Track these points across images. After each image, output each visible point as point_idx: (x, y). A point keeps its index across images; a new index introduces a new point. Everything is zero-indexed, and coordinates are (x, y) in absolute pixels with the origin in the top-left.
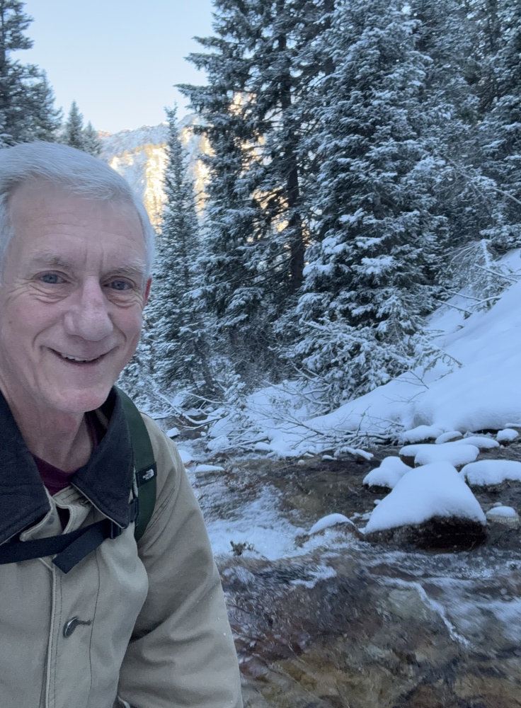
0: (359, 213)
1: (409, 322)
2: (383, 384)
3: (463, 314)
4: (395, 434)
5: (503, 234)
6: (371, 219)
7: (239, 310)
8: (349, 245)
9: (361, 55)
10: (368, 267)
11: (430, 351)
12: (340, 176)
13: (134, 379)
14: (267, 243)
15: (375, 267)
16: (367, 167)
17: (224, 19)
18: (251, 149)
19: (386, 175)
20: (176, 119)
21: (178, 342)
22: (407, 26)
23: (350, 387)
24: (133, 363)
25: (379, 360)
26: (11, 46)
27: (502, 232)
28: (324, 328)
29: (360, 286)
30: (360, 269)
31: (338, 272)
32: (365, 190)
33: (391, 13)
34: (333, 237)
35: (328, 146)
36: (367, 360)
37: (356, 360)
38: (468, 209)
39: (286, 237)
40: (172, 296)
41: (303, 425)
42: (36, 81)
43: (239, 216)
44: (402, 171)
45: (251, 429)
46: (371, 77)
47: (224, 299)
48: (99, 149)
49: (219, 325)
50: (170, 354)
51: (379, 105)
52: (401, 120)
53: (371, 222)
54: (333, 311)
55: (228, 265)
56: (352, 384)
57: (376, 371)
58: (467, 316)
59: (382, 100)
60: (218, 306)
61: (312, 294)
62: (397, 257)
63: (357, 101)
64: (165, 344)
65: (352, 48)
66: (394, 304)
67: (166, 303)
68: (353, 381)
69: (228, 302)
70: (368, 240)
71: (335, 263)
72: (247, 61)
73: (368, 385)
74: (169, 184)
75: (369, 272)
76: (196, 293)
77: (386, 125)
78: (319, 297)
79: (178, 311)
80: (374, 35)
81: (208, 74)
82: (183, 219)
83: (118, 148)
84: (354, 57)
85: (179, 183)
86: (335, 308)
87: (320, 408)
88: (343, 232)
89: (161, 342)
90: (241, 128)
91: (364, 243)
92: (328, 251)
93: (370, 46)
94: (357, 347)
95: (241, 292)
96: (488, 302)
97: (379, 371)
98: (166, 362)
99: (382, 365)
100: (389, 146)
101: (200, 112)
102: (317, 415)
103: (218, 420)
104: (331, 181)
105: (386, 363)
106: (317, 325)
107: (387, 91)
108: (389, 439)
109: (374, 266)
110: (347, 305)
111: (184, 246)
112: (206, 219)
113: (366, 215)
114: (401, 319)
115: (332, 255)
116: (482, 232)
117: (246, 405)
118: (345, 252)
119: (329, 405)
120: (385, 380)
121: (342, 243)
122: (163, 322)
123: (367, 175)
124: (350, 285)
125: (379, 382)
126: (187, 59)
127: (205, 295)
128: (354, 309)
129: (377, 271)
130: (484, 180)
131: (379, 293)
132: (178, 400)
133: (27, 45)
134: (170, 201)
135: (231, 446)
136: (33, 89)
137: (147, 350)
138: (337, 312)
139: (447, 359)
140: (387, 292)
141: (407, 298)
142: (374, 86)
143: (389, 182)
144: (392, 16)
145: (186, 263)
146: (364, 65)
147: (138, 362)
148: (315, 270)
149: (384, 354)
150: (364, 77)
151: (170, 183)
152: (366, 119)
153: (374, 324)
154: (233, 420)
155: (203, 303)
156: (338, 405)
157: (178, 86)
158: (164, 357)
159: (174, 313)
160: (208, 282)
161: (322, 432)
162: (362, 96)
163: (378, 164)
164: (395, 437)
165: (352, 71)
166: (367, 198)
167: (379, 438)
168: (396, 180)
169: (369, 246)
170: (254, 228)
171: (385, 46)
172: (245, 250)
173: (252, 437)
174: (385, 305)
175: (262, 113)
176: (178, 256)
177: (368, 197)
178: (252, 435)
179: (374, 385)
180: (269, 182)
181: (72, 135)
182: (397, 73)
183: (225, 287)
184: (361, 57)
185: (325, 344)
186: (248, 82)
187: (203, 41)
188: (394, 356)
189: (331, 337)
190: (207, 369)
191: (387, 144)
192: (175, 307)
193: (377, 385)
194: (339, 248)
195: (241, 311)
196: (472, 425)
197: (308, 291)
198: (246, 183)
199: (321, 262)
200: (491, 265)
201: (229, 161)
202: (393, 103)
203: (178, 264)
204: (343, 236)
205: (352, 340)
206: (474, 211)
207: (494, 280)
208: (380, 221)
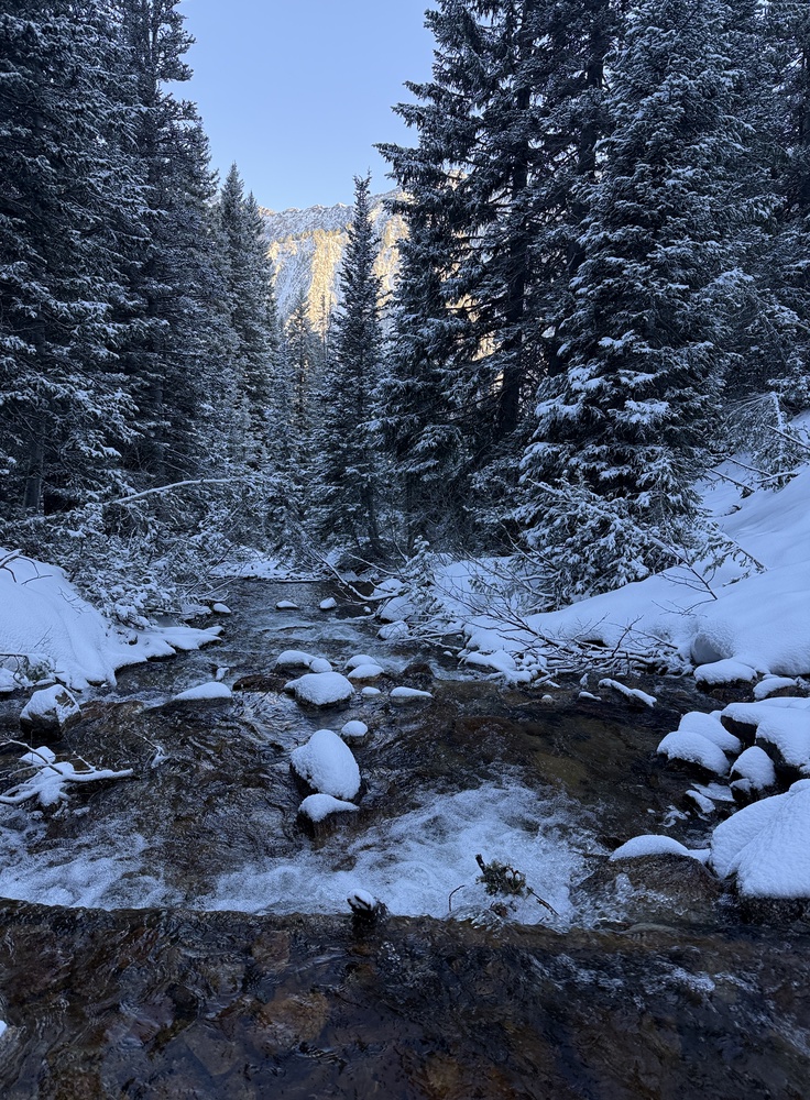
0: (629, 336)
1: (680, 496)
2: (637, 579)
3: (741, 489)
4: (663, 657)
5: (800, 388)
6: (644, 347)
7: (427, 453)
8: (608, 380)
9: (656, 112)
10: (633, 413)
11: (720, 542)
12: (606, 281)
13: (280, 525)
14: (475, 368)
15: (643, 414)
16: (646, 274)
17: (450, 61)
18: (466, 240)
19: (674, 286)
20: (368, 192)
21: (341, 485)
22: (727, 76)
23: (586, 578)
24: (281, 505)
25: (634, 545)
26: (163, 75)
27: (799, 384)
28: (560, 492)
29: (614, 439)
30: (620, 416)
31: (586, 416)
32: (640, 305)
33: (707, 55)
34: (584, 367)
35: (593, 237)
36: (618, 545)
37: (602, 542)
38: (753, 349)
39: (504, 362)
40: (339, 426)
41: (529, 630)
42: (192, 124)
43: (443, 327)
44: (695, 284)
45: (439, 616)
46: (667, 146)
47: (408, 436)
48: (259, 228)
49: (399, 470)
50: (328, 500)
51: (674, 186)
52: (703, 211)
53: (644, 350)
54: (573, 469)
55: (419, 393)
56: (589, 574)
57: (630, 560)
58: (746, 494)
59: (679, 179)
60: (399, 445)
61: (546, 444)
62: (672, 403)
63: (642, 177)
64: (323, 487)
65: (644, 101)
66: (664, 469)
67: (332, 433)
68: (592, 570)
69: (414, 441)
70: (636, 375)
71: (584, 404)
72: (475, 120)
73: (615, 578)
74: (350, 279)
75: (634, 420)
76: (374, 425)
77: (681, 216)
78: (555, 449)
79: (345, 446)
80: (678, 86)
81: (421, 133)
82: (363, 326)
83: (281, 231)
84: (646, 115)
85: (364, 278)
86: (577, 466)
87: (542, 601)
88: (600, 361)
89: (319, 483)
90: (457, 209)
91: (630, 379)
92: (576, 385)
93: (671, 101)
94: (605, 525)
95: (433, 430)
96: (780, 478)
97: (634, 562)
98: (324, 510)
99: (638, 552)
100: (682, 247)
101: (405, 182)
102: (536, 612)
103: (392, 598)
104: (591, 289)
105: (643, 551)
106: (550, 488)
107: (689, 167)
108: (654, 663)
109: (643, 412)
110: (594, 464)
111: (360, 363)
112: (393, 329)
113: (637, 340)
114: (668, 491)
115: (581, 391)
116: (771, 382)
117: (433, 582)
118: (600, 389)
119: (553, 599)
120: (640, 575)
121: (598, 376)
122: (325, 458)
123: (645, 284)
124: (599, 436)
125: (632, 576)
126: (395, 109)
127: (385, 428)
128: (602, 470)
129: (646, 420)
130: (783, 311)
131: (641, 452)
132: (332, 558)
133: (184, 76)
134: (348, 301)
135: (413, 638)
136: (186, 135)
137: (299, 491)
138: (578, 473)
139: (741, 556)
140: (653, 451)
141: (679, 462)
142: (670, 159)
143: (675, 297)
144: (707, 60)
145: (362, 384)
146: (659, 128)
147: (287, 504)
148: (554, 410)
149: (643, 538)
150: (658, 143)
151: (351, 276)
152: (651, 205)
153: (629, 495)
154: (416, 601)
155: (380, 439)
156: (568, 602)
157: (379, 146)
158: (321, 503)
159: (339, 448)
160: (390, 413)
161: (556, 642)
162: (650, 171)
163: (663, 270)
164: (663, 662)
165: (641, 133)
166: (641, 317)
167: (641, 662)
168: (685, 295)
169: (636, 384)
170: (457, 347)
171: (691, 102)
172: (445, 374)
173: (440, 628)
174: (650, 469)
175: (487, 193)
176: (352, 375)
177: (644, 314)
178: (440, 626)
179: (624, 579)
180: (489, 285)
181: (227, 206)
182: (705, 143)
183: (412, 421)
184: (656, 116)
185: (559, 515)
186: (471, 150)
187: (417, 89)
188: (656, 541)
189: (568, 506)
190: (374, 524)
191: (680, 242)
192: (343, 441)
193: (629, 580)
194: (594, 384)
195: (430, 455)
196: (796, 665)
197: (539, 439)
198: (456, 284)
199: (562, 401)
200: (785, 427)
201: (437, 253)
202: (693, 185)
203: (351, 384)
204: (600, 366)
205: (598, 514)
206: (762, 352)
207: (788, 449)
208: (656, 352)
